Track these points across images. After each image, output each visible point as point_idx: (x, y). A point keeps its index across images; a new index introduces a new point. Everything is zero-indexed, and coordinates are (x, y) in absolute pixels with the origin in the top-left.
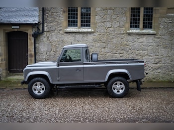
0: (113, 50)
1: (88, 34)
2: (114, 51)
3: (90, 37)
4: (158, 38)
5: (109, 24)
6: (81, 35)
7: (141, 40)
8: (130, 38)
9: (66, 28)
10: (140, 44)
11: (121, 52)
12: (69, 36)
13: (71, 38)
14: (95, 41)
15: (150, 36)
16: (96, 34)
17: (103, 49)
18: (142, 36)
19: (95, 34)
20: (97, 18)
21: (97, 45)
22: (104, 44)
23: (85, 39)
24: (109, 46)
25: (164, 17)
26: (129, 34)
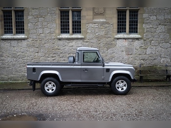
0: (45, 54)
1: (22, 41)
2: (47, 55)
3: (24, 43)
4: (87, 42)
5: (40, 31)
6: (16, 42)
7: (71, 44)
8: (61, 42)
9: (2, 35)
10: (71, 48)
11: (54, 55)
12: (5, 42)
13: (7, 44)
14: (29, 46)
15: (79, 40)
16: (30, 40)
17: (36, 54)
18: (72, 41)
19: (28, 40)
20: (29, 26)
21: (31, 50)
22: (37, 49)
23: (20, 44)
24: (42, 51)
25: (91, 23)
26: (60, 39)
